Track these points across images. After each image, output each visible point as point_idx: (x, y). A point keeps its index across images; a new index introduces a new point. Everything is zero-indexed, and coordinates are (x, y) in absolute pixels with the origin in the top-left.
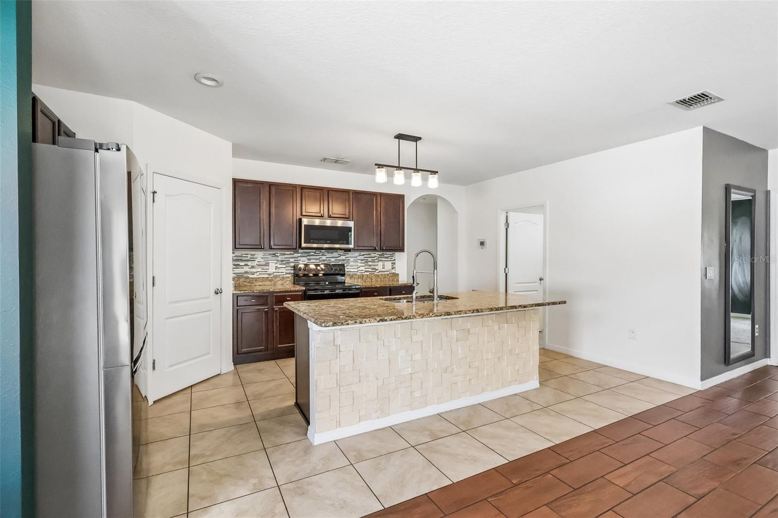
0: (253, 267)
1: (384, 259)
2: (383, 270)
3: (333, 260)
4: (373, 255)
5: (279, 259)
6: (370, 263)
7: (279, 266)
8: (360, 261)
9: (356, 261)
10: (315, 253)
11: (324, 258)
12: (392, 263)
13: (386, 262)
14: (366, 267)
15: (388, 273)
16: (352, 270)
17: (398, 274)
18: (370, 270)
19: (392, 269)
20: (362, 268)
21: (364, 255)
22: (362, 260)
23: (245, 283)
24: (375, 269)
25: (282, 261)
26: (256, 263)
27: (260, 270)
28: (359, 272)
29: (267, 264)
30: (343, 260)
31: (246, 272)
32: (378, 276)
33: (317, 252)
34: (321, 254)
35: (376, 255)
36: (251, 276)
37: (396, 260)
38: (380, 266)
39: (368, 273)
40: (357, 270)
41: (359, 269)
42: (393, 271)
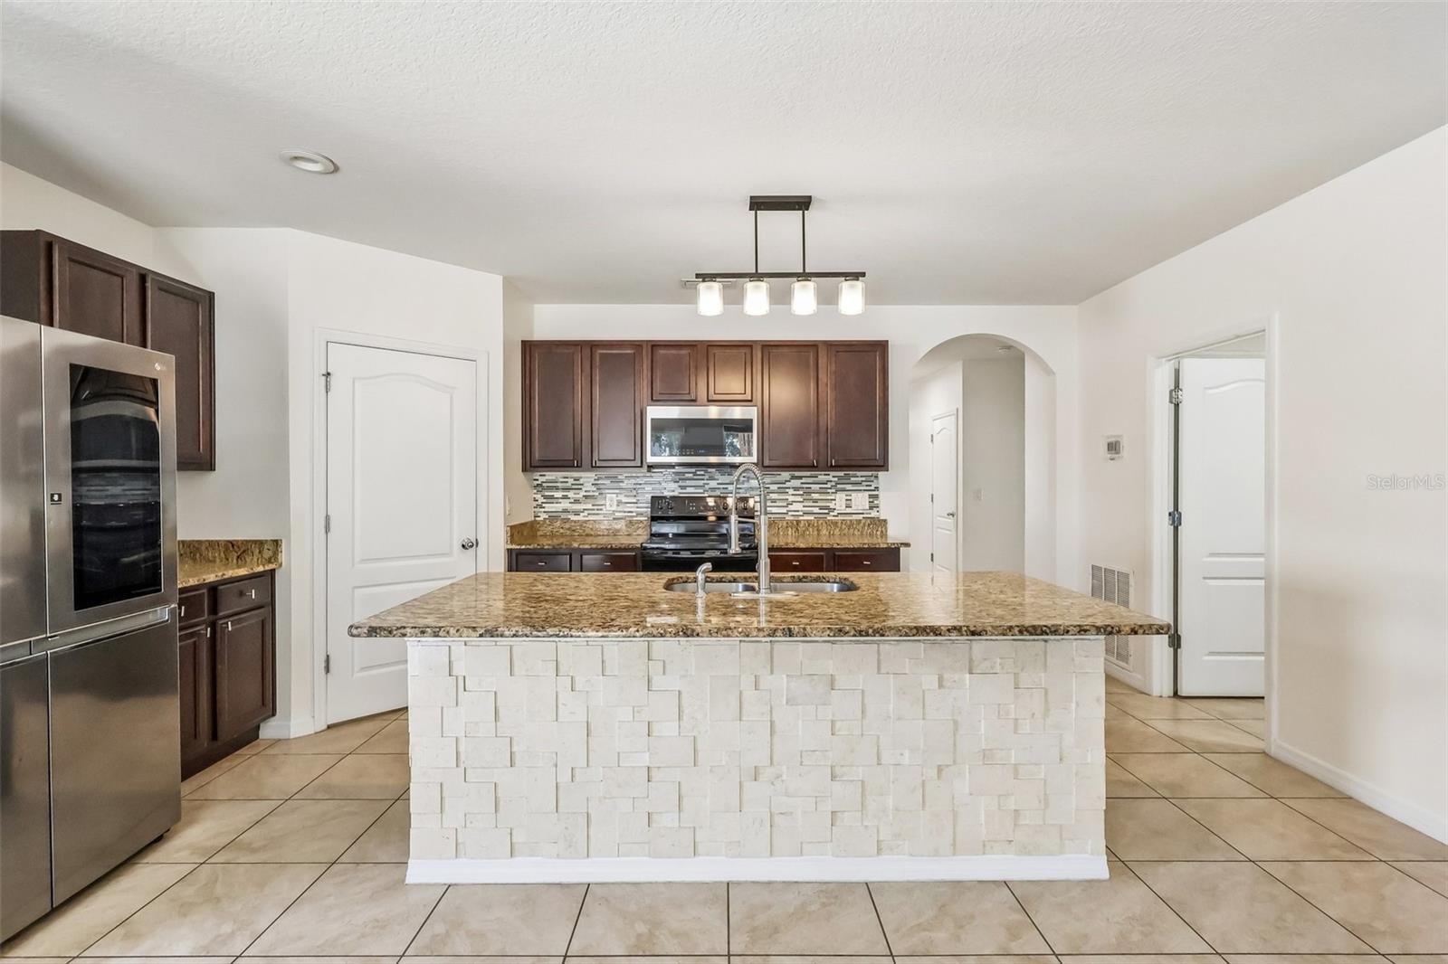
0: (577, 501)
1: (849, 487)
2: (848, 510)
4: (822, 478)
5: (624, 485)
6: (815, 496)
7: (625, 500)
8: (791, 491)
9: (782, 491)
10: (695, 474)
11: (713, 484)
12: (870, 496)
13: (854, 494)
14: (806, 504)
15: (861, 517)
16: (774, 510)
17: (885, 521)
18: (816, 510)
19: (871, 508)
20: (796, 506)
21: (801, 478)
22: (796, 489)
23: (562, 531)
24: (827, 508)
25: (630, 490)
26: (583, 493)
27: (590, 506)
28: (790, 513)
29: (602, 496)
31: (565, 511)
32: (835, 523)
33: (698, 473)
34: (707, 477)
35: (830, 478)
36: (573, 518)
37: (881, 489)
38: (839, 502)
39: (812, 518)
40: (784, 510)
41: (791, 507)
42: (874, 514)
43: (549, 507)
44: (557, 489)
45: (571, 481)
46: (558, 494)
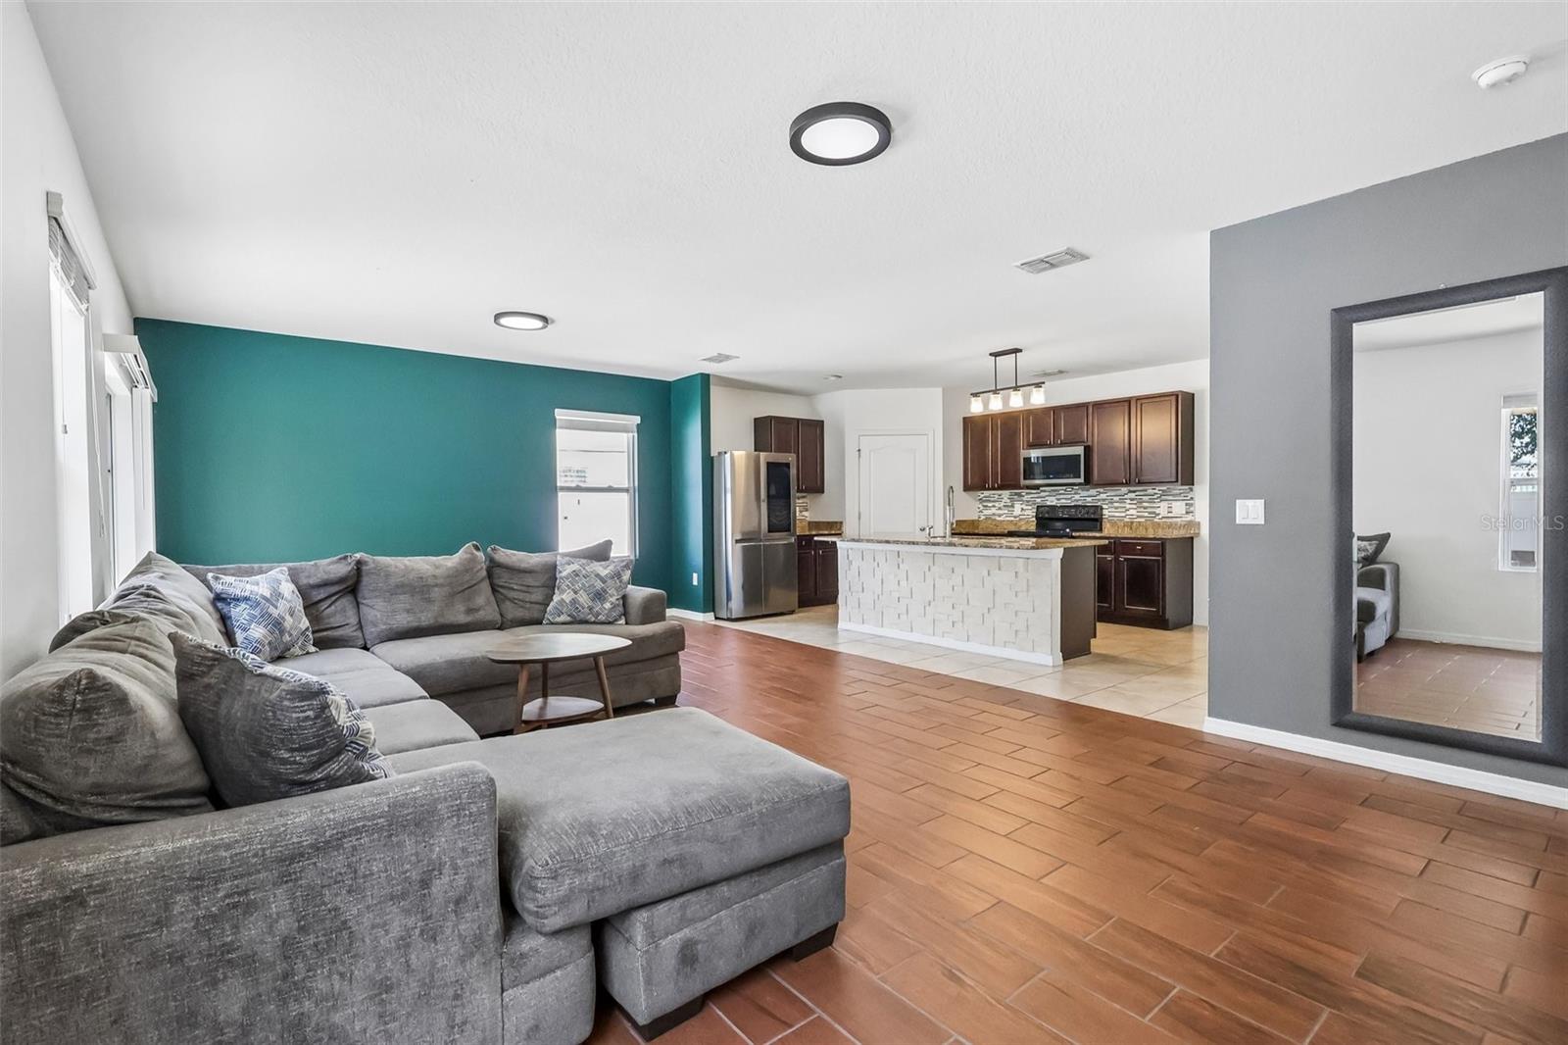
0: (1000, 509)
1: (1171, 498)
2: (1170, 515)
3: (1089, 499)
4: (1150, 491)
5: (1024, 499)
6: (1146, 504)
7: (1025, 507)
8: (1128, 501)
9: (1121, 501)
11: (1077, 497)
12: (1186, 505)
13: (1174, 504)
14: (1138, 510)
15: (1179, 520)
16: (1117, 514)
17: (1199, 523)
18: (1146, 514)
19: (1187, 513)
20: (1132, 512)
21: (1134, 492)
22: (1132, 500)
23: (991, 526)
24: (1154, 513)
25: (1028, 502)
26: (1002, 504)
27: (1006, 512)
28: (1127, 517)
29: (1013, 506)
30: (1104, 500)
31: (994, 514)
32: (1159, 523)
33: (1066, 490)
35: (1156, 491)
36: (998, 518)
37: (1196, 499)
38: (1162, 509)
39: (1143, 520)
40: (1123, 515)
41: (1128, 513)
42: (1189, 517)
43: (986, 512)
44: (989, 501)
45: (997, 496)
46: (990, 505)
